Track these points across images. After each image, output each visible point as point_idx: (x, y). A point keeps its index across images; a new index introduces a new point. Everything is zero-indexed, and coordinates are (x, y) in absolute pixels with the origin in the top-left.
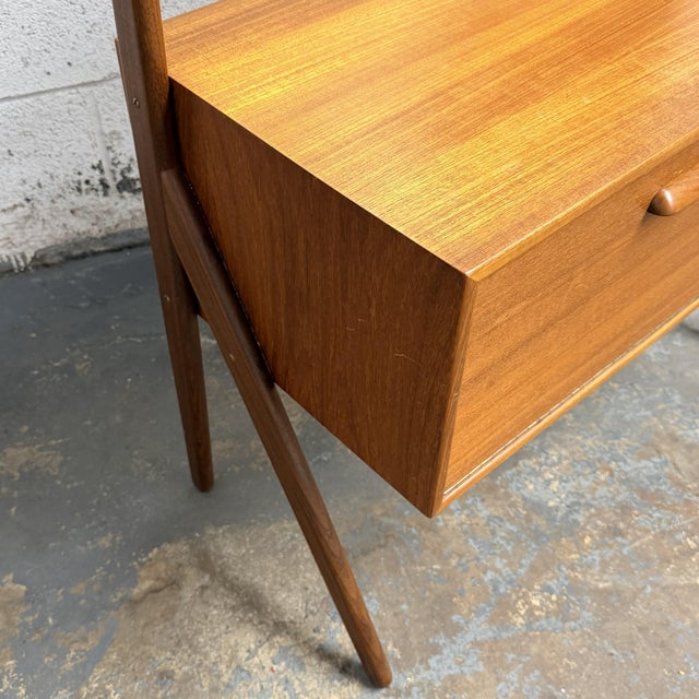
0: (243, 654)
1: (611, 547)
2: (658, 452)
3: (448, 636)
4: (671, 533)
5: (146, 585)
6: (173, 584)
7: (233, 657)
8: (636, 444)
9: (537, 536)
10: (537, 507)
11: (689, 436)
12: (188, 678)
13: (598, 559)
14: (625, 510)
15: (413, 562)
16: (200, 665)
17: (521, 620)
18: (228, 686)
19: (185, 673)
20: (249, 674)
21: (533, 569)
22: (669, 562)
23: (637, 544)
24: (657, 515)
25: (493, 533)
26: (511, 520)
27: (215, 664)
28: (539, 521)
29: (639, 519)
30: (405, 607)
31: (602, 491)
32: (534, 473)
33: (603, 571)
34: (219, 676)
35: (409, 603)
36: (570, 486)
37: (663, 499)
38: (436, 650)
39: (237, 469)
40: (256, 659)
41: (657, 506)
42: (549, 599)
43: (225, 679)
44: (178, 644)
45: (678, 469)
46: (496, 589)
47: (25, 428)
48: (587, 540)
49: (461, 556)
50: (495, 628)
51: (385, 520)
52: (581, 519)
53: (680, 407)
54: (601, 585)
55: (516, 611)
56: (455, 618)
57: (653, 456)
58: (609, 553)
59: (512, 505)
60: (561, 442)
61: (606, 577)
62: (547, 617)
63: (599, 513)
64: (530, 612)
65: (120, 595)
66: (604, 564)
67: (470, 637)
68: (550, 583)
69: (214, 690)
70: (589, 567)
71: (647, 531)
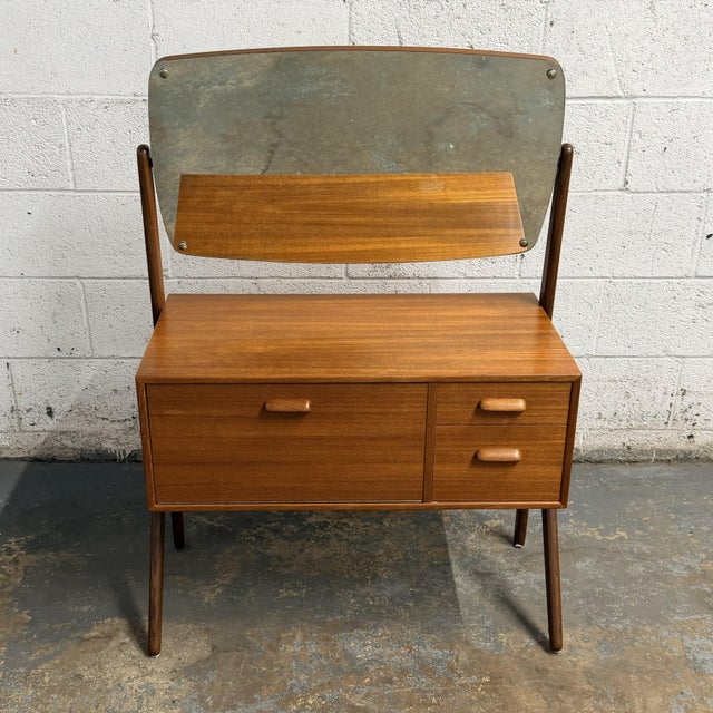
0: (125, 679)
1: (379, 687)
2: (452, 648)
3: (246, 703)
4: (425, 692)
5: (93, 634)
6: (109, 637)
7: (119, 679)
8: (440, 640)
9: (337, 670)
10: (349, 656)
11: (480, 645)
12: (90, 681)
13: (366, 691)
14: (404, 672)
15: (251, 663)
16: (99, 677)
17: (295, 708)
18: (108, 691)
20: (123, 689)
21: (322, 686)
22: (411, 705)
23: (398, 691)
24: (424, 680)
25: (311, 661)
26: (327, 657)
27: (108, 679)
28: (345, 664)
29: (409, 679)
30: (230, 683)
31: (396, 658)
32: (361, 638)
33: (364, 698)
34: (106, 685)
35: (234, 682)
36: (377, 651)
37: (434, 673)
38: (234, 707)
39: (180, 592)
40: (131, 683)
41: (428, 675)
42: (320, 703)
43: (108, 687)
44: (94, 665)
45: (457, 660)
46: (291, 689)
48: (367, 680)
49: (282, 668)
50: (276, 707)
51: (250, 639)
52: (371, 668)
54: (357, 705)
55: (295, 703)
56: (256, 696)
57: (446, 649)
58: (375, 690)
59: (334, 651)
60: (389, 626)
61: (364, 701)
63: (384, 670)
64: (303, 706)
65: (78, 634)
66: (368, 695)
67: (258, 707)
68: (326, 695)
69: (99, 690)
70: (357, 693)
71: (409, 686)
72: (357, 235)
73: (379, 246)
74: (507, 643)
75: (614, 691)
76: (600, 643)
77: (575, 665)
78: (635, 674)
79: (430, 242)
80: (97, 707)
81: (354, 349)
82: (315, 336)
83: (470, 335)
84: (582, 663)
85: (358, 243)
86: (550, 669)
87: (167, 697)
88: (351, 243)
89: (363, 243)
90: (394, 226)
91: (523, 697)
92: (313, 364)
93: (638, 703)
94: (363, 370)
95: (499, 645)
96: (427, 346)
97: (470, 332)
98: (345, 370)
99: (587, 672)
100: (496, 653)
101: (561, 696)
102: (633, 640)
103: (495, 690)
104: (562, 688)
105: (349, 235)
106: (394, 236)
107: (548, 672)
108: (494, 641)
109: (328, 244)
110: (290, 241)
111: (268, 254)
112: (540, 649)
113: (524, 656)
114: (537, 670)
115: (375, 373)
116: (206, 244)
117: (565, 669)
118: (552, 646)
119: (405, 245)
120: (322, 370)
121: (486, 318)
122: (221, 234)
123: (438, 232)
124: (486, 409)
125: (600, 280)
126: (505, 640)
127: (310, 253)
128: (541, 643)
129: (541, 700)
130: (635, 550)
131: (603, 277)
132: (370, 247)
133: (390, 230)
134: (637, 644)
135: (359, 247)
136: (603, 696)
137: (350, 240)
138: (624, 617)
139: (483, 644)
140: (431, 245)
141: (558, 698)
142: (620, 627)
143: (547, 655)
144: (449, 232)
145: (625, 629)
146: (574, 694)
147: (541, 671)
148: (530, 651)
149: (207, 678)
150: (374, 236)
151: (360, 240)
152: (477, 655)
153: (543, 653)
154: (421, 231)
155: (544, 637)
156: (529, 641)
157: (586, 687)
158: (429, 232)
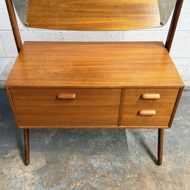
0: (18, 174)
1: (101, 179)
2: (125, 163)
3: (57, 185)
4: (116, 181)
5: (9, 156)
6: (13, 157)
7: (16, 174)
8: (121, 160)
9: (87, 172)
10: (91, 166)
11: (134, 162)
12: (6, 175)
13: (96, 180)
14: (109, 172)
15: (59, 168)
16: (9, 173)
17: (73, 187)
18: (12, 179)
19: (6, 174)
20: (16, 178)
21: (82, 178)
22: (111, 186)
23: (107, 180)
24: (116, 176)
25: (79, 168)
26: (84, 167)
27: (12, 174)
28: (90, 169)
29: (111, 175)
30: (52, 176)
31: (107, 167)
32: (95, 159)
33: (96, 183)
34: (11, 177)
35: (53, 176)
36: (101, 164)
37: (119, 173)
38: (52, 187)
39: (38, 139)
40: (19, 176)
41: (117, 174)
42: (81, 185)
43: (12, 177)
44: (8, 168)
45: (127, 168)
46: (72, 179)
47: (6, 120)
48: (97, 176)
49: (69, 170)
50: (67, 187)
51: (59, 158)
52: (99, 171)
53: (137, 155)
54: (93, 186)
55: (73, 185)
56: (60, 182)
57: (123, 163)
58: (99, 180)
59: (86, 164)
60: (105, 154)
61: (96, 185)
62: (78, 188)
63: (103, 172)
64: (75, 186)
65: (3, 156)
66: (97, 182)
67: (61, 187)
68: (83, 182)
69: (9, 179)
70: (94, 181)
71: (111, 178)
72: (96, 17)
73: (104, 21)
74: (143, 161)
75: (178, 181)
76: (174, 161)
77: (166, 170)
78: (186, 174)
79: (124, 20)
80: (8, 186)
81: (93, 71)
82: (78, 63)
83: (139, 63)
84: (168, 170)
85: (96, 20)
86: (157, 172)
87: (31, 182)
88: (94, 20)
89: (98, 20)
90: (110, 13)
91: (148, 183)
92: (76, 79)
93: (186, 185)
94: (96, 83)
95: (140, 162)
96: (122, 69)
97: (139, 62)
98: (89, 82)
99: (170, 173)
100: (140, 165)
101: (161, 183)
102: (185, 160)
103: (139, 180)
104: (161, 179)
105: (93, 17)
106: (110, 17)
107: (157, 173)
108: (139, 160)
109: (85, 20)
110: (70, 19)
111: (62, 25)
112: (154, 164)
113: (149, 166)
114: (153, 172)
115: (101, 84)
116: (39, 20)
117: (162, 172)
118: (158, 162)
119: (115, 21)
120: (80, 82)
121: (145, 54)
122: (44, 16)
123: (127, 15)
124: (144, 98)
125: (183, 32)
126: (143, 160)
127: (78, 24)
128: (155, 161)
129: (154, 184)
130: (186, 124)
131: (185, 31)
132: (101, 22)
133: (109, 14)
134: (186, 161)
135: (97, 22)
136: (175, 183)
137: (93, 18)
138: (182, 151)
139: (135, 161)
140: (124, 21)
141: (160, 184)
142: (180, 155)
143: (156, 166)
144: (131, 15)
145: (182, 156)
146: (165, 182)
147: (154, 173)
148: (151, 164)
149: (44, 174)
150: (103, 17)
151: (97, 19)
152: (133, 165)
153: (155, 165)
154: (121, 15)
155: (156, 159)
156: (151, 161)
157: (169, 179)
158: (124, 15)
